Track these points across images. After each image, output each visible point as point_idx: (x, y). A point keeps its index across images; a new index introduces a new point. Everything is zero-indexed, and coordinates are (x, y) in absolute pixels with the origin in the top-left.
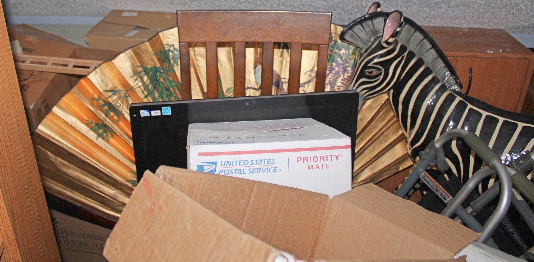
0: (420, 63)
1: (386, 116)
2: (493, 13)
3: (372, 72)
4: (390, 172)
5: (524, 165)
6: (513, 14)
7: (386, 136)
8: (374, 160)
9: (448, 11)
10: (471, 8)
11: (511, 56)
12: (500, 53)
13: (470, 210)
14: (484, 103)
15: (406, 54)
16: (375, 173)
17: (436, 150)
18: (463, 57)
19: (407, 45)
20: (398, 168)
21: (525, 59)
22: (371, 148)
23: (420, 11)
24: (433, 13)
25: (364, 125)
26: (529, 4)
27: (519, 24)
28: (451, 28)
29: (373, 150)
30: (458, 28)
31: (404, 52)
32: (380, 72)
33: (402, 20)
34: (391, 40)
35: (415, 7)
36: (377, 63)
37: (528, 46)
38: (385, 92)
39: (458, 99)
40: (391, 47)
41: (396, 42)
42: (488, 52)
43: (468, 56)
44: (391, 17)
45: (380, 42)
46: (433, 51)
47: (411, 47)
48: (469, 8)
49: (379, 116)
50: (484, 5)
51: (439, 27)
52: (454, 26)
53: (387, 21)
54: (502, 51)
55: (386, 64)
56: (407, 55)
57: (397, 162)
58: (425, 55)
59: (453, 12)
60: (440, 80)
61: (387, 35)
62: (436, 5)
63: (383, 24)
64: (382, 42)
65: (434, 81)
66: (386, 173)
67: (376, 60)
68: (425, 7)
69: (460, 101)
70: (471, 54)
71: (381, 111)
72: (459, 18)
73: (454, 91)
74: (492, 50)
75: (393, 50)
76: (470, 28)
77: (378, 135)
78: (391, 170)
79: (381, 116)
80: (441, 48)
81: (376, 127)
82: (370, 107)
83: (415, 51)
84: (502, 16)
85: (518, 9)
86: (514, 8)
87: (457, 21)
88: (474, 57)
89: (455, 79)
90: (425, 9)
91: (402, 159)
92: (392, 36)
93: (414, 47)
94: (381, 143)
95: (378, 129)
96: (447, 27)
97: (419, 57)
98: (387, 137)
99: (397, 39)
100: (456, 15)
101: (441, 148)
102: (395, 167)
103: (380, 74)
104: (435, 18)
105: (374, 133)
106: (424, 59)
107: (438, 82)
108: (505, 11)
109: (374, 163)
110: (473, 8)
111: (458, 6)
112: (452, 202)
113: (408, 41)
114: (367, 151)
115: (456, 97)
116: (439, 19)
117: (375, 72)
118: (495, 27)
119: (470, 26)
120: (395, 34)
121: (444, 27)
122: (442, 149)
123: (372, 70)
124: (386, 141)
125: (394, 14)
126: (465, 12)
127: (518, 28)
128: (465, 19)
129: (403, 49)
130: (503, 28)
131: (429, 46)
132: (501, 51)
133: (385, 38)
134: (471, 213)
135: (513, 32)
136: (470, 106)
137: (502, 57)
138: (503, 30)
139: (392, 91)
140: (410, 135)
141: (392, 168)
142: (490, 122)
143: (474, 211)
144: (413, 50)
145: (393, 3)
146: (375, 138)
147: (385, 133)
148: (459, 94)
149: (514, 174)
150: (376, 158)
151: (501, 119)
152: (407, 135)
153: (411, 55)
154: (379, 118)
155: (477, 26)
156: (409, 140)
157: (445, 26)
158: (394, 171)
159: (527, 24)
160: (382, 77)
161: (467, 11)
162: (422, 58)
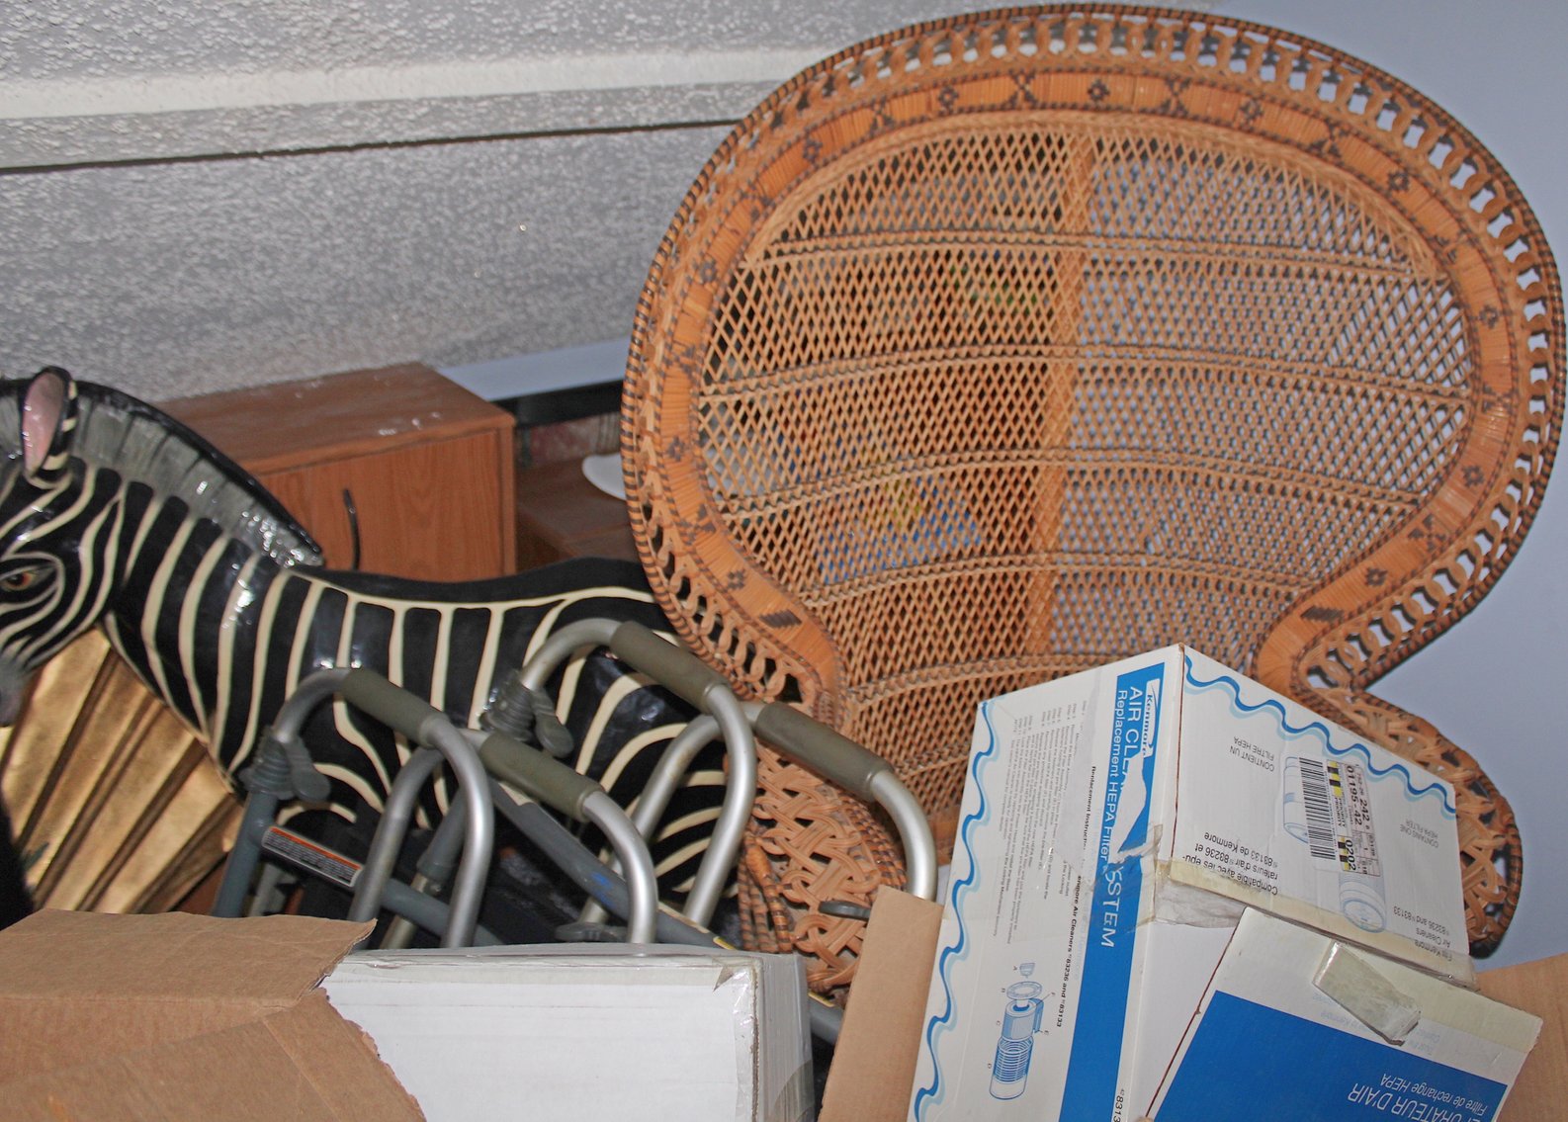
0: (174, 513)
1: (127, 701)
2: (365, 323)
3: (21, 578)
4: (197, 868)
5: (513, 713)
6: (420, 314)
7: (146, 763)
8: (128, 848)
9: (233, 338)
10: (298, 320)
11: (446, 430)
12: (413, 428)
13: (421, 883)
14: (394, 580)
15: (121, 496)
16: (148, 889)
17: (282, 748)
18: (314, 464)
19: (117, 468)
20: (219, 845)
21: (484, 430)
22: (107, 814)
23: (150, 355)
24: (193, 353)
25: (56, 752)
26: (447, 280)
27: (452, 338)
28: (271, 386)
29: (116, 822)
30: (289, 383)
31: (114, 492)
32: (49, 571)
33: (73, 393)
34: (54, 463)
35: (126, 345)
36: (29, 547)
37: (489, 394)
38: (91, 628)
39: (318, 586)
40: (63, 485)
41: (78, 467)
42: (382, 432)
43: (328, 460)
44: (35, 390)
45: (21, 479)
46: (204, 467)
47: (132, 471)
48: (290, 318)
49: (100, 708)
50: (329, 302)
51: (234, 392)
52: (274, 379)
53: (28, 408)
54: (422, 422)
55: (62, 542)
56: (128, 498)
57: (208, 828)
58: (185, 484)
59: (251, 339)
60: (252, 546)
61: (36, 451)
62: (190, 326)
63: (16, 418)
64: (27, 476)
65: (235, 552)
66: (183, 876)
67: (24, 538)
68: (158, 340)
69: (327, 593)
70: (332, 451)
71: (103, 690)
72: (277, 353)
73: (299, 567)
74: (389, 427)
75: (73, 494)
76: (325, 378)
77: (117, 768)
78: (196, 861)
79: (108, 708)
80: (230, 454)
81: (100, 744)
82: (62, 690)
83: (150, 480)
84: (397, 327)
85: (427, 300)
86: (413, 297)
87: (278, 363)
88: (347, 457)
89: (295, 534)
90: (161, 347)
91: (219, 816)
92: (54, 450)
93: (144, 468)
94: (135, 789)
95: (110, 750)
96: (257, 388)
97: (168, 494)
98: (150, 765)
99: (76, 453)
100: (265, 348)
101: (295, 742)
102: (208, 845)
103: (52, 577)
104: (208, 369)
105: (101, 766)
106: (185, 498)
107: (247, 554)
108: (397, 311)
109: (133, 860)
110: (303, 317)
111: (256, 320)
112: (365, 878)
113: (118, 455)
114: (97, 829)
115: (309, 584)
116: (221, 369)
117: (32, 575)
118: (394, 360)
119: (324, 371)
120: (60, 443)
121: (247, 390)
122: (300, 741)
123: (18, 571)
124: (149, 780)
125: (43, 381)
126: (286, 333)
127: (456, 349)
128: (298, 354)
129: (108, 481)
130: (414, 357)
131: (191, 454)
132: (415, 422)
133: (33, 462)
134: (427, 889)
135: (451, 364)
136: (355, 598)
137: (425, 440)
138: (415, 366)
139: (111, 619)
140: (211, 732)
141: (198, 854)
142: (422, 626)
143: (432, 880)
144: (140, 479)
145: (50, 347)
146: (108, 781)
147: (140, 755)
148: (320, 572)
149: (486, 743)
150: (133, 841)
151: (447, 610)
152: (204, 738)
153: (140, 496)
154: (103, 716)
155: (344, 367)
156: (214, 751)
157: (250, 384)
158: (206, 861)
159: (472, 336)
160: (60, 585)
161: (290, 329)
162: (178, 494)
